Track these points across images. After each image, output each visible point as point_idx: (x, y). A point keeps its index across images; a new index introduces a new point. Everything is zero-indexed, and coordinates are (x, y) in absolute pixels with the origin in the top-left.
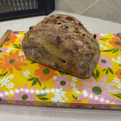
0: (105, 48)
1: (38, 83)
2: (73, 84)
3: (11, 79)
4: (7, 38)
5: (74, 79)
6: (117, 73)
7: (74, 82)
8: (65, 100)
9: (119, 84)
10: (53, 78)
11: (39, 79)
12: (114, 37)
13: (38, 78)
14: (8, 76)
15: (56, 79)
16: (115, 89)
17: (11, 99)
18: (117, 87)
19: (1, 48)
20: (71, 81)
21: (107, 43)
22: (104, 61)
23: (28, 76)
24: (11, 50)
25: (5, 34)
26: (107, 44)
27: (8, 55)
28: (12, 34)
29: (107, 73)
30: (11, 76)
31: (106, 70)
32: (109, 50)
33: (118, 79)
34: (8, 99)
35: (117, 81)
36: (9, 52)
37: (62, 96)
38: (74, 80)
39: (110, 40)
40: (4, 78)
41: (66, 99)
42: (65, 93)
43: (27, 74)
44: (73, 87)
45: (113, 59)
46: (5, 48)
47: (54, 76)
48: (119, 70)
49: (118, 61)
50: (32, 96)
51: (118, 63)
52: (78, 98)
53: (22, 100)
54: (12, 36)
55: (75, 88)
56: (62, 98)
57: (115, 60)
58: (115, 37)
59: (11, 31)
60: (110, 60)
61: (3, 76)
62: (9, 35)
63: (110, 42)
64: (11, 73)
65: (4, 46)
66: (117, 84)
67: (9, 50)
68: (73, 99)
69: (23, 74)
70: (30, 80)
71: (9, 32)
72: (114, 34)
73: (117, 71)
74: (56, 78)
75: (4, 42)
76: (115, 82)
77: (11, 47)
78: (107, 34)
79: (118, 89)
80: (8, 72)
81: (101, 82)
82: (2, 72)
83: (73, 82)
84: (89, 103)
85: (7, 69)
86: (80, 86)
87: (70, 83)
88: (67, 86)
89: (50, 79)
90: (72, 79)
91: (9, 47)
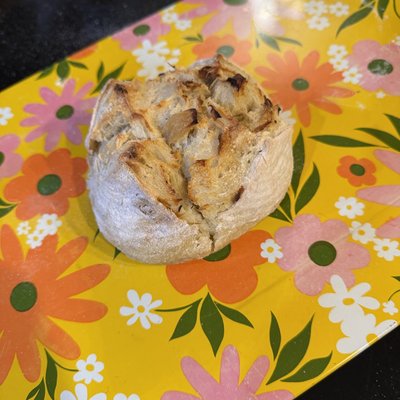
0: (339, 9)
1: (227, 322)
2: (362, 233)
3: (99, 379)
5: (349, 207)
7: (358, 218)
8: (388, 317)
10: (266, 260)
11: (213, 299)
13: (208, 297)
14: (77, 377)
15: (279, 255)
23: (157, 319)
30: (90, 368)
37: (367, 311)
38: (351, 214)
40: (64, 396)
41: (390, 308)
42: (365, 287)
43: (146, 312)
44: (372, 244)
47: (264, 246)
50: (258, 392)
55: (380, 244)
56: (372, 317)
60: (395, 47)
61: (52, 394)
64: (75, 352)
69: (130, 322)
70: (183, 328)
74: (276, 247)
83: (356, 224)
85: (41, 348)
86: (393, 222)
87: (350, 235)
88: (350, 255)
89: (260, 270)
90: (342, 214)
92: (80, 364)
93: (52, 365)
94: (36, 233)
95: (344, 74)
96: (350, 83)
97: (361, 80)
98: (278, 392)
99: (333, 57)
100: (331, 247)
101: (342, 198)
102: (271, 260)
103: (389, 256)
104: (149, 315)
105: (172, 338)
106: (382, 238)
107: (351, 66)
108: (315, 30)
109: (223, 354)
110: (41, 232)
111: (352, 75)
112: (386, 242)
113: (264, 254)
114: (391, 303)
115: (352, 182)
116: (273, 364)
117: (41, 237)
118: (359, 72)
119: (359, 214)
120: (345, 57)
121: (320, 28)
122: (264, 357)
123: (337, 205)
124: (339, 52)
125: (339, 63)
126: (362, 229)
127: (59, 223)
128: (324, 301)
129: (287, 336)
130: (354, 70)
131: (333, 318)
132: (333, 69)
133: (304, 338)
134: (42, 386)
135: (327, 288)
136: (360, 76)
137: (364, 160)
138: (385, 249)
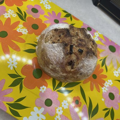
1: (19, 86)
5: (65, 104)
7: (63, 108)
11: (23, 80)
13: (23, 78)
15: (43, 92)
23: (12, 68)
24: (11, 16)
29: (106, 115)
31: (109, 110)
36: (7, 17)
42: (44, 118)
46: (5, 8)
47: (44, 86)
50: (3, 102)
55: (59, 117)
65: (4, 4)
69: (8, 62)
70: (12, 76)
73: (119, 118)
74: (45, 90)
77: (13, 12)
83: (61, 108)
86: (66, 118)
87: (57, 108)
88: (51, 110)
89: (36, 88)
90: (62, 103)
91: (10, 10)
94: (21, 30)
95: (104, 87)
96: (102, 90)
97: (105, 92)
99: (108, 82)
100: (51, 104)
102: (40, 90)
104: (12, 66)
105: (8, 74)
107: (107, 88)
108: (114, 74)
109: (10, 89)
110: (22, 31)
111: (105, 89)
113: (41, 88)
116: (12, 102)
117: (20, 31)
118: (107, 91)
119: (64, 108)
120: (109, 85)
121: (115, 75)
122: (13, 99)
124: (110, 83)
125: (107, 84)
126: (61, 110)
127: (26, 34)
128: (36, 108)
129: (22, 103)
130: (107, 89)
131: (32, 113)
132: (104, 83)
133: (23, 107)
136: (106, 92)
137: (81, 103)
138: (58, 119)
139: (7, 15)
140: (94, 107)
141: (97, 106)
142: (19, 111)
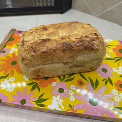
0: (108, 56)
1: (37, 88)
2: (71, 93)
4: (11, 38)
5: (73, 87)
6: (116, 84)
7: (72, 90)
8: (61, 108)
9: (116, 96)
12: (118, 43)
13: (38, 83)
14: (10, 79)
15: (54, 86)
16: (112, 102)
17: (11, 103)
18: (115, 99)
19: (5, 48)
20: (70, 89)
21: (111, 50)
22: (104, 70)
23: (28, 80)
24: (14, 51)
25: (9, 33)
26: (110, 52)
27: (11, 56)
28: (16, 33)
29: (106, 83)
30: (12, 79)
31: (106, 80)
32: (111, 58)
33: (116, 91)
34: (8, 102)
35: (115, 92)
36: (12, 53)
37: (59, 104)
38: (72, 89)
39: (114, 47)
40: (6, 80)
41: (63, 107)
42: (62, 101)
43: (27, 78)
44: (71, 96)
45: (114, 69)
46: (9, 48)
47: (53, 82)
48: (119, 81)
49: (119, 72)
50: (31, 102)
51: (119, 73)
52: (74, 107)
53: (20, 104)
54: (16, 35)
55: (72, 96)
56: (59, 106)
57: (117, 69)
58: (120, 44)
59: (15, 30)
60: (111, 69)
61: (4, 78)
62: (13, 34)
63: (114, 50)
64: (13, 76)
65: (7, 46)
66: (114, 96)
67: (12, 51)
68: (70, 108)
69: (24, 78)
70: (30, 84)
71: (13, 31)
72: (119, 41)
73: (116, 82)
74: (55, 84)
75: (8, 42)
76: (112, 94)
77: (14, 48)
78: (112, 40)
79: (115, 101)
80: (10, 74)
81: (99, 92)
82: (4, 74)
83: (71, 91)
84: (84, 113)
85: (9, 71)
87: (69, 92)
88: (65, 94)
89: (49, 85)
90: (71, 87)
91: (12, 48)
92: (12, 78)
93: (8, 75)
98: (33, 104)
100: (64, 91)
101: (73, 85)
102: (52, 85)
103: (71, 100)
105: (27, 84)
106: (73, 96)
109: (31, 92)
112: (73, 97)
113: (52, 84)
114: (64, 107)
115: (78, 84)
116: (37, 100)
122: (36, 98)
123: (71, 85)
128: (54, 97)
129: (43, 97)
131: (52, 101)
133: (45, 100)
134: (4, 76)
135: (56, 96)
137: (84, 82)
138: (72, 98)
139: (12, 52)
140: (94, 81)
141: (97, 81)
142: (43, 103)
